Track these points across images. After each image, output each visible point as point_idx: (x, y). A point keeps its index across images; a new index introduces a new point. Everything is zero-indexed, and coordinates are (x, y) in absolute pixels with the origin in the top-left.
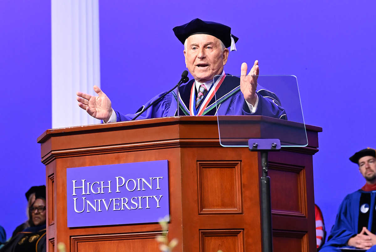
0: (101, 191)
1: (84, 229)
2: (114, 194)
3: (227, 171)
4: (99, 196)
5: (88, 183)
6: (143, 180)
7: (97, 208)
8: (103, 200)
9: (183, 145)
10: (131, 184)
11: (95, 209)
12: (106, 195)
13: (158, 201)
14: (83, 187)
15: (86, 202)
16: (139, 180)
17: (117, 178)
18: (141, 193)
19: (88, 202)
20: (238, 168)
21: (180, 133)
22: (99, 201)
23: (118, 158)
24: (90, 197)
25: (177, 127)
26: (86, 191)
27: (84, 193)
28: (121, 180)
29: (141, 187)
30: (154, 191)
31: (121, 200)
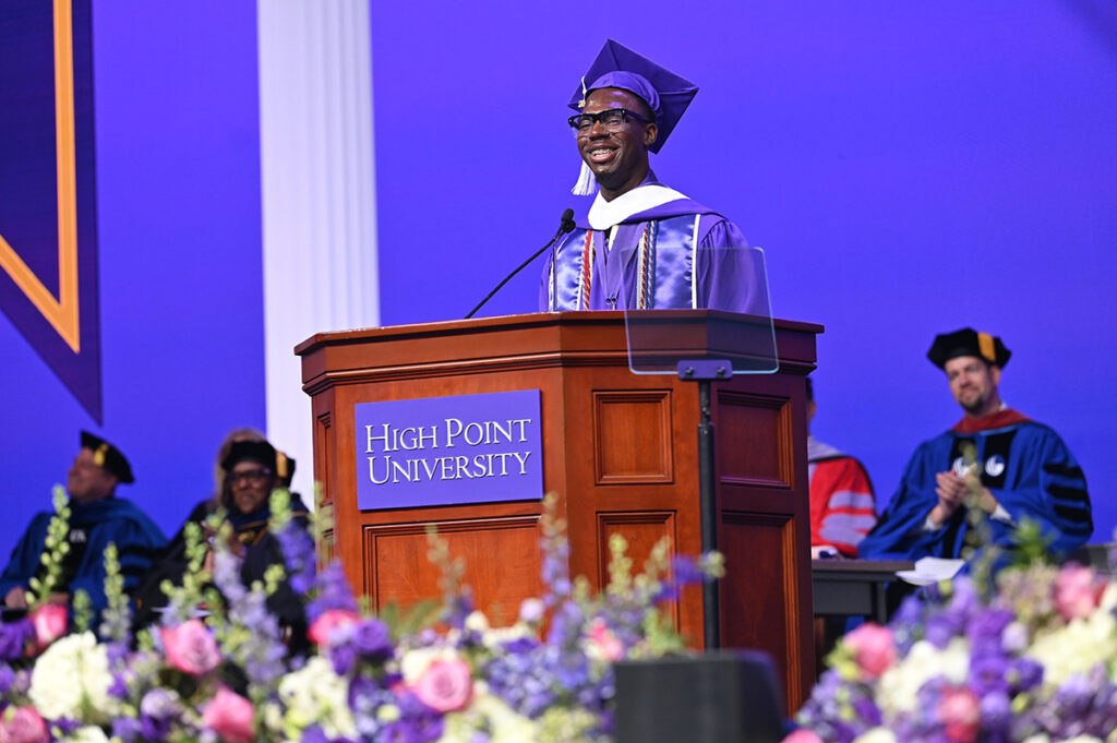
0: (418, 444)
1: (388, 514)
2: (443, 450)
3: (647, 408)
4: (416, 453)
5: (395, 431)
6: (496, 424)
7: (413, 476)
8: (424, 461)
9: (567, 363)
10: (473, 433)
11: (408, 477)
12: (428, 452)
13: (522, 463)
14: (386, 437)
15: (391, 465)
16: (488, 424)
17: (448, 421)
18: (492, 448)
19: (395, 464)
20: (665, 403)
21: (562, 341)
22: (416, 462)
23: (449, 386)
24: (400, 456)
25: (556, 329)
26: (391, 445)
27: (387, 449)
28: (455, 426)
29: (492, 438)
30: (515, 445)
31: (455, 460)
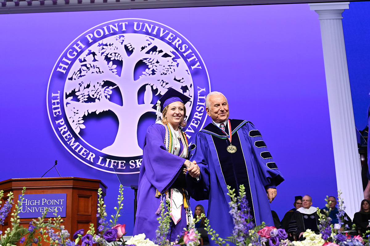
0: (35, 204)
1: (25, 219)
2: (41, 205)
3: (86, 199)
4: (34, 206)
5: (29, 201)
6: (55, 201)
7: (33, 211)
8: (36, 208)
9: (73, 188)
10: (49, 202)
11: (31, 211)
12: (37, 206)
13: (61, 209)
14: (26, 202)
15: (27, 208)
16: (53, 200)
17: (43, 199)
18: (54, 205)
19: (28, 208)
20: (90, 198)
21: (73, 183)
22: (34, 208)
23: (43, 192)
24: (30, 206)
25: (72, 181)
26: (27, 204)
27: (26, 205)
28: (44, 201)
29: (54, 203)
30: (60, 205)
31: (44, 208)
